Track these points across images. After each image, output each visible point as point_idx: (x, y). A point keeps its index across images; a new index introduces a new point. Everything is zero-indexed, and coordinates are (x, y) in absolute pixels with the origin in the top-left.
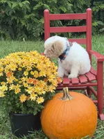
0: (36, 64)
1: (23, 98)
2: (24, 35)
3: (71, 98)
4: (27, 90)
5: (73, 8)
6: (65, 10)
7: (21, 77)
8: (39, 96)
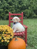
0: (7, 30)
1: (2, 41)
2: (1, 18)
3: (18, 40)
4: (4, 38)
5: (16, 12)
6: (13, 12)
7: (2, 34)
8: (8, 40)
